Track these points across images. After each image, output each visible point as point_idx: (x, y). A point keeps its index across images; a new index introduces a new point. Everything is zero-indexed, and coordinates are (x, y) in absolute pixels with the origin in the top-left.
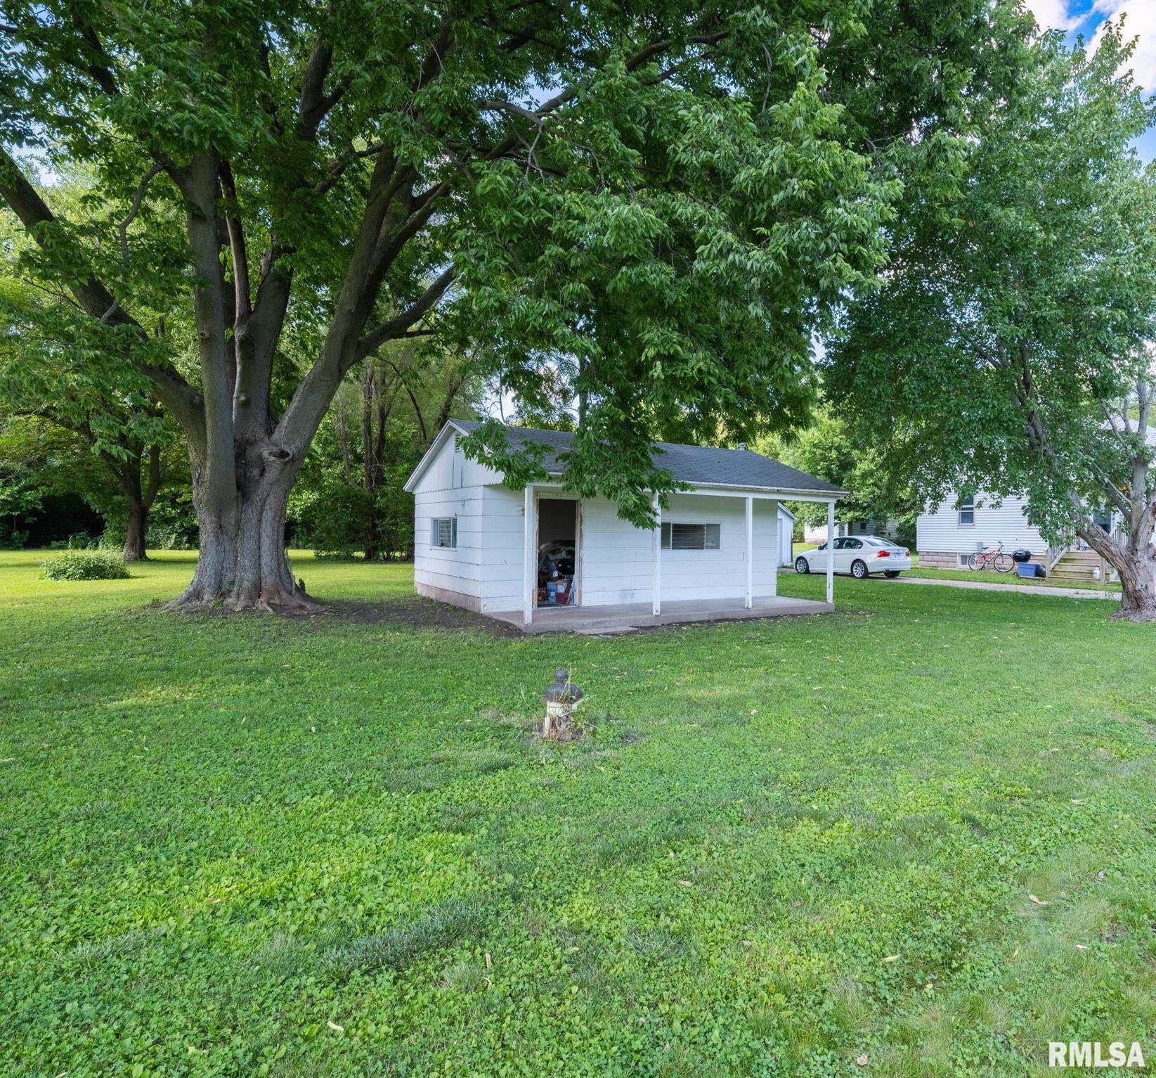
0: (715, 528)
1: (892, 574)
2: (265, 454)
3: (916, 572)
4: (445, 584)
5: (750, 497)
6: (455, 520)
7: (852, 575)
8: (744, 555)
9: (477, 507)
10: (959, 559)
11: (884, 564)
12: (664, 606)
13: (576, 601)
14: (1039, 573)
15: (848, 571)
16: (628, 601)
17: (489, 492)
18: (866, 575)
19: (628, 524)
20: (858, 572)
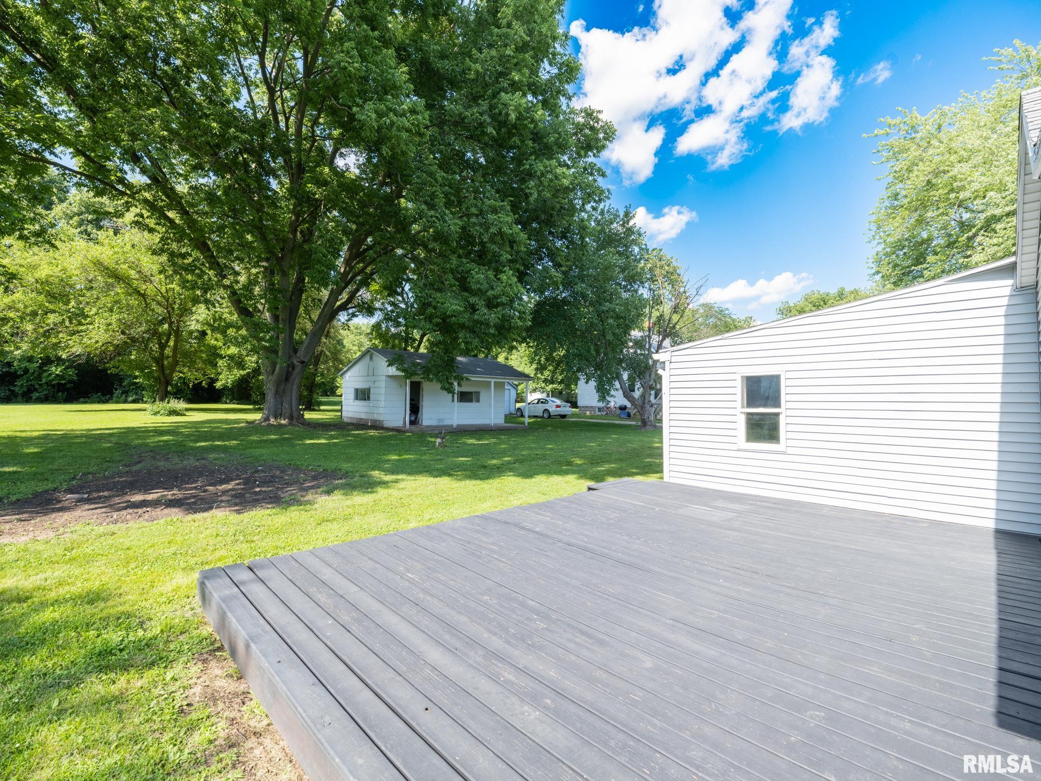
0: (478, 393)
1: (564, 416)
2: (295, 362)
3: (574, 415)
4: (363, 416)
5: (493, 381)
6: (369, 389)
7: (542, 417)
8: (490, 405)
9: (383, 384)
10: (597, 410)
11: (558, 411)
12: (458, 426)
13: (420, 423)
14: (629, 415)
15: (541, 415)
16: (441, 424)
17: (388, 379)
18: (550, 416)
19: (445, 392)
20: (546, 415)
